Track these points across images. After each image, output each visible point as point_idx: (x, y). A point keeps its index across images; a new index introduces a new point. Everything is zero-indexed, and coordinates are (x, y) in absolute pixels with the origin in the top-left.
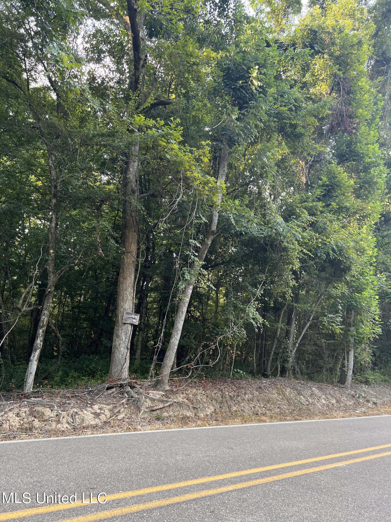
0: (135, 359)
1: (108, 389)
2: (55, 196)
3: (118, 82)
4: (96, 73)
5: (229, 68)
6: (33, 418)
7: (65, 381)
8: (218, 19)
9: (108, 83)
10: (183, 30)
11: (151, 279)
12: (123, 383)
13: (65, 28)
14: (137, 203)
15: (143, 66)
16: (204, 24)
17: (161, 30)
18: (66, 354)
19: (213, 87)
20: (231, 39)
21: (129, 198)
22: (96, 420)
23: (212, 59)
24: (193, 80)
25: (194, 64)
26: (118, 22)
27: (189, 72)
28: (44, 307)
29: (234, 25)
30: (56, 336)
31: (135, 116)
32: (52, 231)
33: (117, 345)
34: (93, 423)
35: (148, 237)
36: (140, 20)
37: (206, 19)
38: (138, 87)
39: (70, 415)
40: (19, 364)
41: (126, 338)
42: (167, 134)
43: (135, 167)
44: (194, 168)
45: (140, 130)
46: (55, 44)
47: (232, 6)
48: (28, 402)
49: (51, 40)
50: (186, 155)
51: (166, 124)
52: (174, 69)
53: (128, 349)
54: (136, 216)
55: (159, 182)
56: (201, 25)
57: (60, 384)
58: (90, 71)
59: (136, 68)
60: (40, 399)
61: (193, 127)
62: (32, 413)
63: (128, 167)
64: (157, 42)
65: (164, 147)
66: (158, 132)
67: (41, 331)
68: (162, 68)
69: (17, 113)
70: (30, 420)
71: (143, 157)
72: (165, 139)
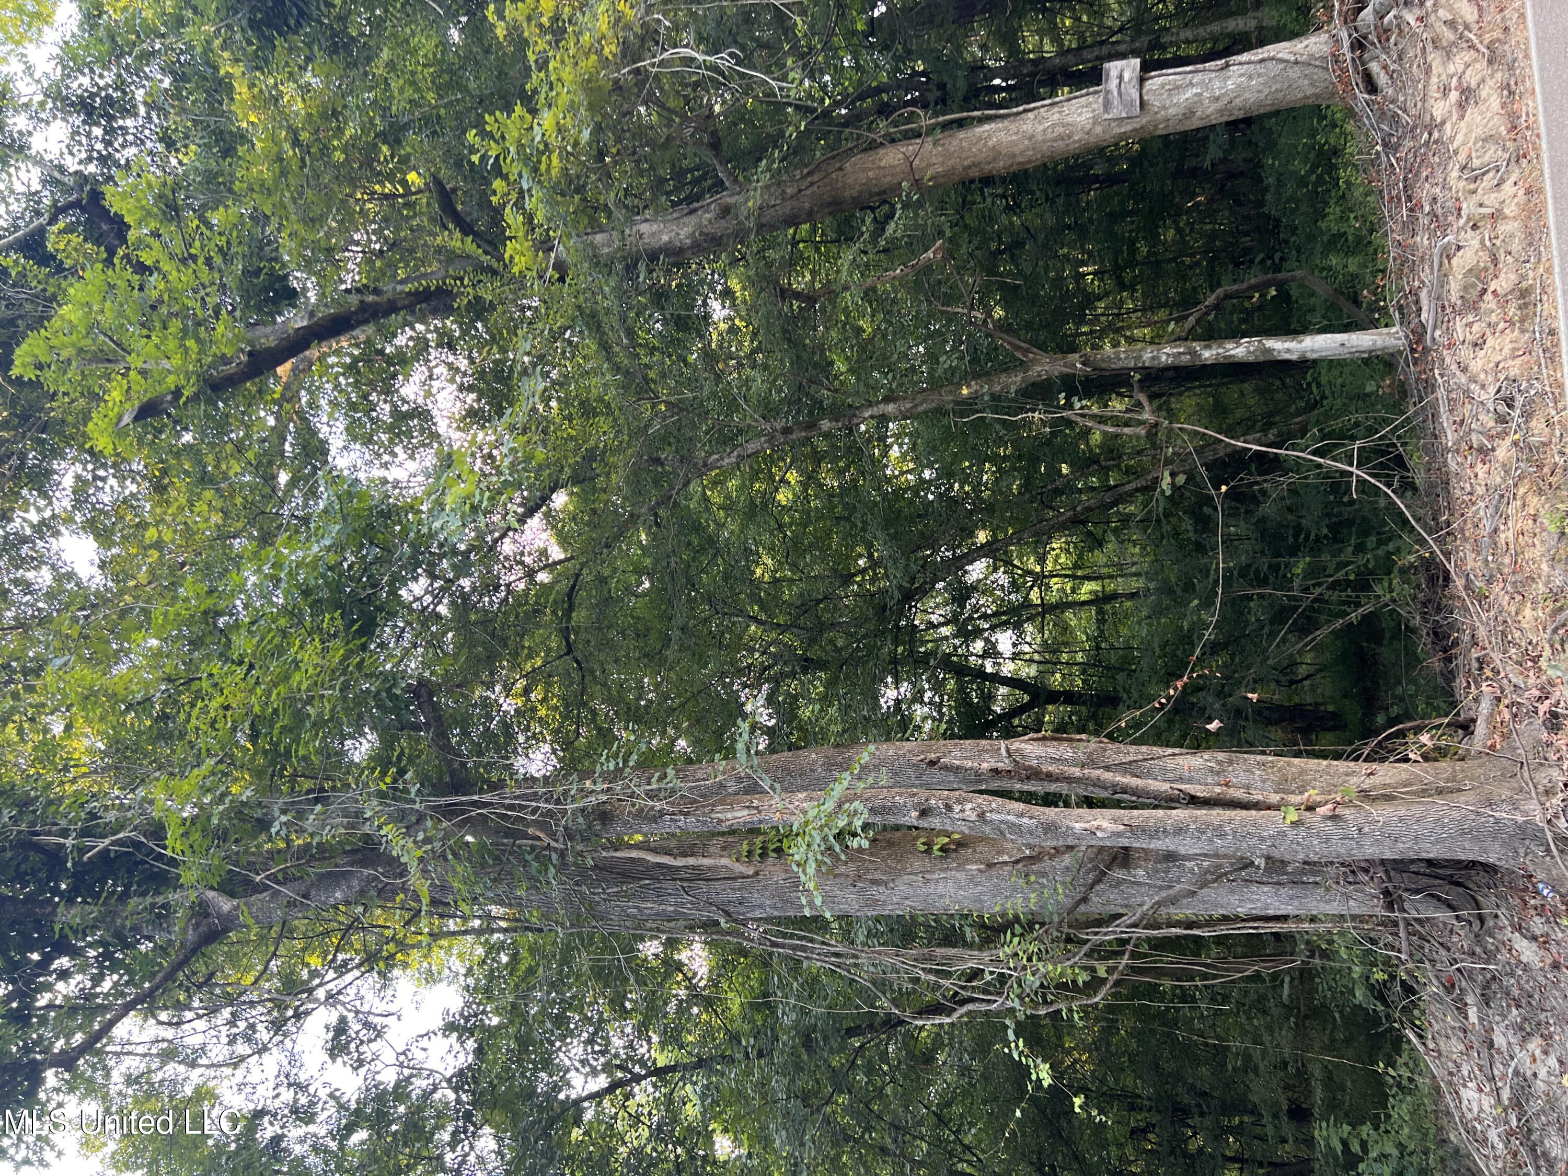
0: (1260, 28)
1: (1371, 86)
2: (812, 426)
3: (451, 347)
4: (455, 410)
5: (253, 24)
6: (1488, 297)
7: (1359, 239)
8: (142, 110)
9: (465, 374)
10: (227, 207)
11: (978, 67)
12: (1346, 44)
13: (389, 514)
14: (755, 189)
15: (376, 291)
16: (177, 151)
17: (260, 270)
18: (1269, 262)
19: (330, 56)
20: (173, 50)
21: (747, 218)
22: (1484, 94)
23: (256, 90)
24: (340, 131)
25: (296, 143)
26: (303, 393)
27: (325, 151)
28: (1132, 365)
29: (130, 54)
30: (1217, 307)
31: (516, 270)
32: (908, 406)
33: (1219, 105)
34: (1495, 103)
35: (847, 122)
36: (268, 338)
37: (160, 147)
38: (438, 287)
39: (1472, 186)
40: (1319, 385)
41: (1191, 84)
42: (526, 160)
43: (655, 227)
44: (586, 38)
45: (546, 246)
46: (437, 525)
47: (85, 81)
48: (1435, 328)
49: (432, 535)
50: (559, 80)
51: (498, 171)
52: (342, 201)
53: (1227, 65)
54: (793, 179)
55: (669, 139)
56: (185, 161)
57: (1371, 250)
58: (458, 428)
59: (392, 308)
60: (1423, 295)
61: (472, 85)
62: (1471, 305)
63: (661, 250)
64: (298, 274)
65: (566, 156)
66: (529, 190)
67: (1207, 354)
68: (356, 237)
69: (639, 571)
70: (1493, 305)
71: (619, 214)
72: (539, 162)
